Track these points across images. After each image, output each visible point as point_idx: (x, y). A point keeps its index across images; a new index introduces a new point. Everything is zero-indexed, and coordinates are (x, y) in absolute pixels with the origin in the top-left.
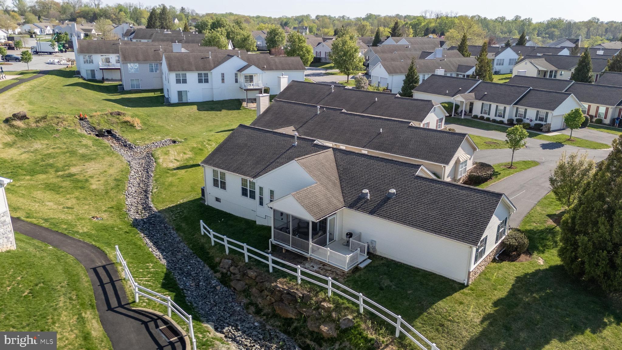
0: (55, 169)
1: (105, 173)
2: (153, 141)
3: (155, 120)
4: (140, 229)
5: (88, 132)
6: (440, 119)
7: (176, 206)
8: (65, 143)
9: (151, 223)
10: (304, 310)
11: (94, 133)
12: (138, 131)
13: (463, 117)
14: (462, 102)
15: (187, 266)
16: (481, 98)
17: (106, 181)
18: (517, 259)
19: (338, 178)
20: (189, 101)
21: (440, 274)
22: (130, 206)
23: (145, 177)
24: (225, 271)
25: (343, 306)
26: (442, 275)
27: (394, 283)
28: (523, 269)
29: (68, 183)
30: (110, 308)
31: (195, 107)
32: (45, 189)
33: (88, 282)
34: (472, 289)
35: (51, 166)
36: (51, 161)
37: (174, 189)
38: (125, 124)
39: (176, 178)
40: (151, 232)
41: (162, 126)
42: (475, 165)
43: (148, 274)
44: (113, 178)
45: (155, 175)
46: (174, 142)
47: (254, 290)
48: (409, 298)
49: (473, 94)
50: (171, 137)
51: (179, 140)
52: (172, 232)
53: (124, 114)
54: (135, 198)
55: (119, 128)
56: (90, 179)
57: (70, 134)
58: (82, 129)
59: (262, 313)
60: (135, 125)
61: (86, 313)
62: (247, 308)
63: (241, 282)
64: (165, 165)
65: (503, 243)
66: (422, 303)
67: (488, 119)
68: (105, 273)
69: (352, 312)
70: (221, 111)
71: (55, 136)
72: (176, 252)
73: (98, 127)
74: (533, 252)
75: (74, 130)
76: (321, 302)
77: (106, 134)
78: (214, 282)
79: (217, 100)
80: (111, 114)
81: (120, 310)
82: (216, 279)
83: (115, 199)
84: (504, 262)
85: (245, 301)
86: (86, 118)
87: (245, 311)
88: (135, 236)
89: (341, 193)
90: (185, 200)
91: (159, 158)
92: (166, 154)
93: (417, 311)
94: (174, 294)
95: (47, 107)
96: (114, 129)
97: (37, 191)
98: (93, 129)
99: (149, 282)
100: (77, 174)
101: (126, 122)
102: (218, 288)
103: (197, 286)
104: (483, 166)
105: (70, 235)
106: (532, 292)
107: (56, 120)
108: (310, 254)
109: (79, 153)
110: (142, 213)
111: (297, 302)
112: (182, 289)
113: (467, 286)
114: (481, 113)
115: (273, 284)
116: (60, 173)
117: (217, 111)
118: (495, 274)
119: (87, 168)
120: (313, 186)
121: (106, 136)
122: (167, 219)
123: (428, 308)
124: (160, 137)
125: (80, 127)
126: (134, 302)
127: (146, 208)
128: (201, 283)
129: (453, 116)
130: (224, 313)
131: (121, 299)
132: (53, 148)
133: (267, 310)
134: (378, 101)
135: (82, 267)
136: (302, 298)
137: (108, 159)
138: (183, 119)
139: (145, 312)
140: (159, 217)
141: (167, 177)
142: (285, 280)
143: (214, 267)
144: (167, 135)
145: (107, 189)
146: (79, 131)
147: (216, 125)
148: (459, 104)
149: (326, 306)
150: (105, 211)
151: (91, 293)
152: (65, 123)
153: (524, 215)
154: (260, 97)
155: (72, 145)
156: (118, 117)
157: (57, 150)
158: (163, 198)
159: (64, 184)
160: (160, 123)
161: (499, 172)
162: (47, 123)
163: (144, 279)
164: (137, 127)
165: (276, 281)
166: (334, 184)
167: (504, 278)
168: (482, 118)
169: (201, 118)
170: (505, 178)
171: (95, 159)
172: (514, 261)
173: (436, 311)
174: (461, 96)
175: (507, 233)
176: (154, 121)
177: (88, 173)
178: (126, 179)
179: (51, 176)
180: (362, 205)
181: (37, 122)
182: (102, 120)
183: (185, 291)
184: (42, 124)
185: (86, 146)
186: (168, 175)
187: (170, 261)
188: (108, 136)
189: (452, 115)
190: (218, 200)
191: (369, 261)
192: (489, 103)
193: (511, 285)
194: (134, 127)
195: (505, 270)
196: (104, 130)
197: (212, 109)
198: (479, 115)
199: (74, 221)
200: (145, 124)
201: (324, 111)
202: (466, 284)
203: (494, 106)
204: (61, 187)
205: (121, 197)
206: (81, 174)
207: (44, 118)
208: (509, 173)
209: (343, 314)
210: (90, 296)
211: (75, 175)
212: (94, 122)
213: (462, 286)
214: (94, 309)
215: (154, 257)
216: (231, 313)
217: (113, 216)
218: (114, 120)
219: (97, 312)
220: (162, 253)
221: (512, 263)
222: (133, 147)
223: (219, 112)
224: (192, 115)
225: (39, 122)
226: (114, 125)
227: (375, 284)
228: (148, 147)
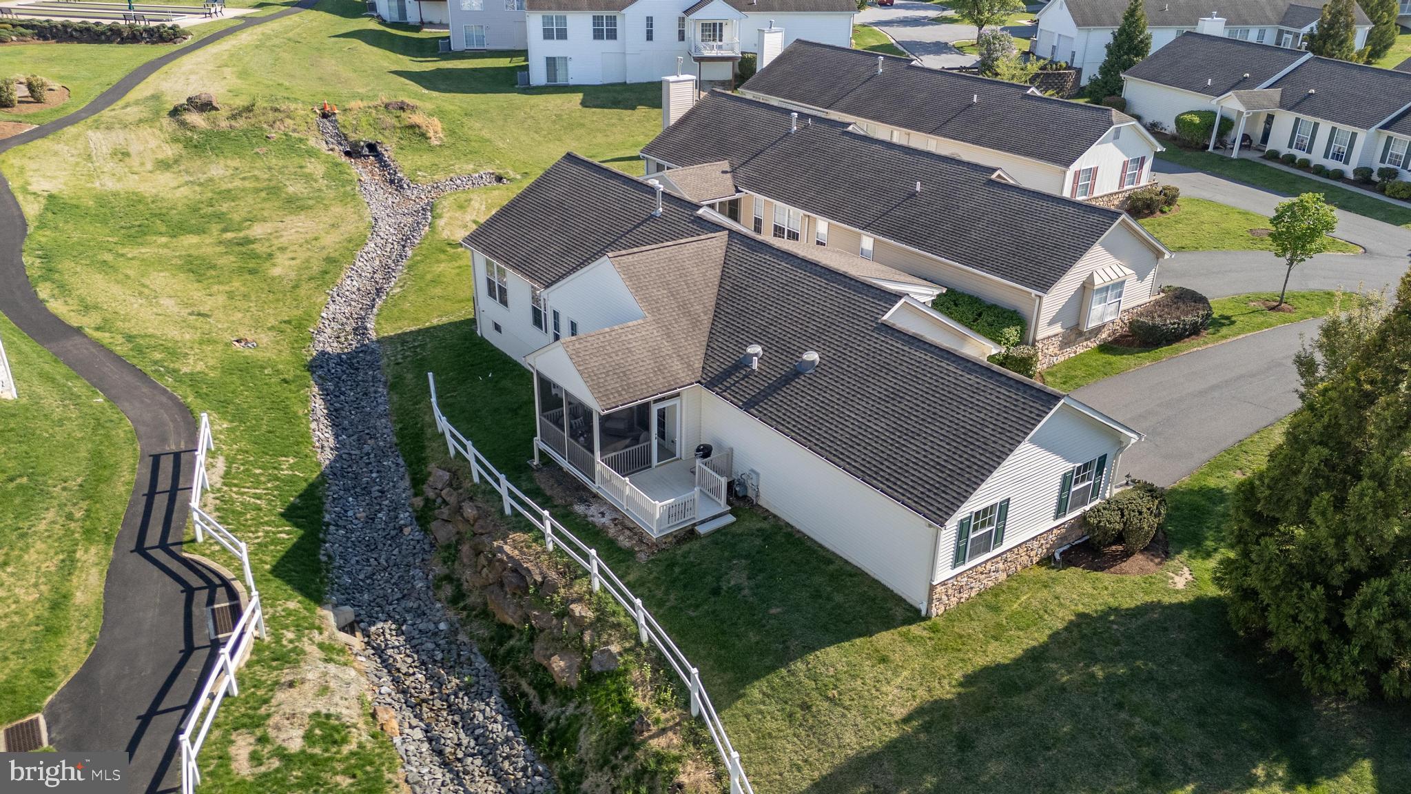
0: (223, 225)
1: (314, 242)
2: (452, 175)
3: (478, 125)
4: (319, 376)
5: (331, 146)
6: (1135, 161)
7: (420, 330)
8: (270, 169)
9: (351, 365)
10: (536, 613)
11: (342, 148)
12: (431, 149)
13: (1235, 154)
14: (1240, 113)
15: (371, 472)
16: (1298, 104)
17: (307, 261)
18: (1112, 566)
19: (712, 309)
20: (571, 82)
21: (876, 577)
22: (327, 322)
23: (393, 258)
24: (431, 495)
25: (612, 619)
26: (880, 580)
27: (752, 583)
28: (1113, 595)
29: (232, 258)
30: (141, 549)
31: (579, 97)
32: (180, 268)
33: (128, 483)
34: (934, 629)
35: (219, 217)
36: (225, 207)
37: (438, 291)
38: (411, 132)
39: (457, 265)
40: (341, 384)
41: (488, 140)
42: (1162, 295)
43: (269, 481)
44: (324, 254)
45: (415, 255)
46: (499, 179)
47: (465, 548)
48: (764, 626)
49: (1276, 93)
50: (494, 167)
51: (512, 174)
52: (380, 390)
53: (413, 109)
54: (350, 305)
55: (395, 139)
56: (278, 254)
57: (291, 146)
58: (321, 137)
59: (462, 604)
60: (428, 135)
61: (86, 551)
62: (438, 587)
63: (450, 527)
64: (445, 234)
65: (1083, 518)
66: (788, 643)
67: (1305, 165)
68: (170, 469)
69: (625, 637)
70: (633, 108)
71: (258, 150)
72: (368, 437)
73: (354, 135)
74: (1178, 553)
75: (301, 140)
76: (573, 601)
77: (366, 151)
78: (404, 516)
79: (634, 81)
80: (387, 106)
81: (160, 555)
82: (410, 510)
83: (305, 303)
84: (1073, 569)
85: (439, 569)
86: (334, 114)
87: (431, 593)
88: (298, 391)
89: (704, 348)
90: (445, 320)
91: (440, 216)
92: (461, 207)
93: (768, 661)
94: (301, 532)
95: (271, 83)
96: (385, 141)
97: (161, 271)
98: (341, 137)
99: (258, 499)
100: (261, 239)
101: (412, 127)
102: (407, 531)
103: (371, 519)
104: (1185, 297)
105: (153, 377)
106: (1095, 661)
107: (271, 116)
108: (597, 485)
109: (287, 193)
110: (346, 339)
111: (527, 593)
112: (328, 524)
113: (928, 618)
114: (1290, 146)
115: (495, 543)
116: (229, 235)
117: (626, 108)
118: (1024, 598)
119: (285, 229)
120: (630, 324)
121: (364, 156)
122: (385, 360)
123: (794, 659)
124: (471, 166)
125: (316, 133)
126: (194, 540)
127: (360, 330)
128: (380, 515)
129: (1210, 149)
130: (393, 591)
131: (172, 531)
132: (244, 179)
133: (473, 599)
134: (979, 103)
135: (135, 449)
136: (539, 586)
137: (337, 209)
138: (542, 125)
139: (204, 566)
140: (373, 352)
141: (438, 261)
142: (526, 536)
143: (418, 482)
144: (491, 161)
145: (300, 280)
146: (312, 142)
147: (612, 144)
148: (1234, 117)
149: (577, 614)
150: (271, 328)
151: (121, 509)
152: (289, 122)
153: (1224, 445)
154: (668, 82)
155: (282, 173)
156: (399, 113)
157: (247, 184)
158: (402, 311)
159: (222, 261)
160: (486, 134)
161: (1233, 319)
162: (253, 121)
163: (253, 491)
164: (433, 138)
165: (504, 538)
166: (695, 323)
167: (1041, 612)
168: (1290, 160)
169: (583, 125)
170: (1240, 337)
171: (310, 208)
172: (1102, 569)
173: (809, 670)
174: (1240, 98)
175: (1111, 493)
176: (475, 127)
177: (281, 240)
178: (350, 260)
179: (207, 241)
180: (737, 382)
181: (234, 117)
182: (364, 119)
183: (332, 528)
184: (241, 123)
185: (309, 178)
186: (442, 256)
187: (344, 456)
188: (368, 156)
189: (1207, 147)
190: (497, 328)
191: (731, 519)
192: (1312, 119)
193: (1048, 632)
194: (427, 138)
195: (1059, 589)
196: (362, 144)
197: (615, 104)
198: (1284, 150)
199: (188, 345)
200: (452, 133)
201: (806, 127)
202: (923, 613)
203: (1325, 127)
204: (214, 267)
205: (319, 300)
206: (268, 240)
207: (249, 109)
208: (1262, 323)
209: (605, 637)
210: (116, 515)
211: (252, 242)
212: (347, 124)
213: (914, 615)
214: (109, 544)
215: (312, 443)
216: (406, 591)
217: (282, 342)
218: (390, 120)
219: (111, 553)
220: (337, 436)
221: (1094, 574)
222: (405, 186)
223: (629, 112)
224: (565, 117)
225: (236, 119)
226: (387, 133)
227: (709, 579)
228: (438, 187)
